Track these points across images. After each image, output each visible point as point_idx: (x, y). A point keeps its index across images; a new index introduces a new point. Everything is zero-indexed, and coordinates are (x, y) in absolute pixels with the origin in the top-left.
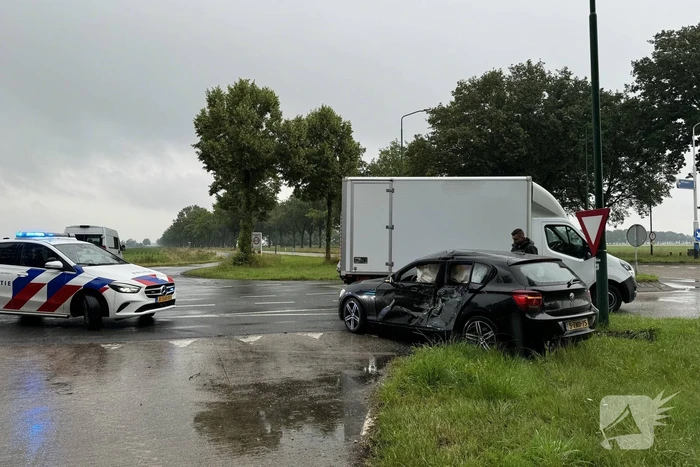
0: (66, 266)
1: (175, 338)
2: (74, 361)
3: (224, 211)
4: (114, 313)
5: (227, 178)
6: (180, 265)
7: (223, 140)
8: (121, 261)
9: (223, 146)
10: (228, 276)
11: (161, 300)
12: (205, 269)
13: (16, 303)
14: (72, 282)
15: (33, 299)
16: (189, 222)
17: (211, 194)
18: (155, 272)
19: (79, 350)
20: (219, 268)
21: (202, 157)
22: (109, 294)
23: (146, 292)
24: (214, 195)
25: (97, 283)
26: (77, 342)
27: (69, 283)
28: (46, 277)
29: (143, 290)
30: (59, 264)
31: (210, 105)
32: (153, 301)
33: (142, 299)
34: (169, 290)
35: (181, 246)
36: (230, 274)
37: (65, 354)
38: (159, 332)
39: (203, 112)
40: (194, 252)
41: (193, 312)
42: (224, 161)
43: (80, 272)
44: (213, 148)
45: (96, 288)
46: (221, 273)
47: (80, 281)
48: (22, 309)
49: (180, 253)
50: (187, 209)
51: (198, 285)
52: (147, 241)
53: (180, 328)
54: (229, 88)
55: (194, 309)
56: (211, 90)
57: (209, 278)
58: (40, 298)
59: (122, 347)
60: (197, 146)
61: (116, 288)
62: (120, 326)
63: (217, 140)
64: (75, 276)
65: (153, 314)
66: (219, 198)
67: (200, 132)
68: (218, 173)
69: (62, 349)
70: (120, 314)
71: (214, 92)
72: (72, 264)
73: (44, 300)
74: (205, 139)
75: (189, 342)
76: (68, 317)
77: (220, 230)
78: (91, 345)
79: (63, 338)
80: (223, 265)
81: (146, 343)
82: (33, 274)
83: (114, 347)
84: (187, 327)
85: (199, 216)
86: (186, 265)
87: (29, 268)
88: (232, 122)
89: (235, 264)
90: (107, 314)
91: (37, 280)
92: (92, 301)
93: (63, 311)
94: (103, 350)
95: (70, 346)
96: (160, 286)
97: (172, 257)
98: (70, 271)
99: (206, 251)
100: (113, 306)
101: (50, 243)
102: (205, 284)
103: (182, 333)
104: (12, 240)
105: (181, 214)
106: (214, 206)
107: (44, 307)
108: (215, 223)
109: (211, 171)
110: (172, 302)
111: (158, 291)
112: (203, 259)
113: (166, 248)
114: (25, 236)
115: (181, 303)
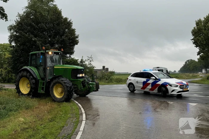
0: (156, 79)
1: (190, 102)
2: (160, 105)
3: (202, 61)
4: (170, 93)
5: (203, 49)
6: (187, 79)
7: (202, 36)
8: (171, 77)
9: (202, 39)
10: (206, 83)
11: (184, 90)
12: (196, 80)
13: (144, 88)
14: (158, 83)
15: (148, 87)
16: (189, 65)
17: (198, 55)
18: (182, 81)
19: (161, 102)
20: (201, 80)
21: (194, 43)
22: (168, 87)
23: (180, 87)
24: (199, 55)
25: (165, 84)
26: (160, 100)
27: (157, 83)
28: (151, 81)
29: (179, 86)
30: (154, 78)
31: (197, 25)
32: (182, 90)
33: (178, 89)
34: (187, 87)
35: (186, 73)
36: (206, 82)
37: (157, 103)
38: (184, 100)
39: (194, 28)
40: (191, 75)
41: (195, 94)
42: (202, 44)
43: (160, 80)
44: (198, 40)
45: (165, 85)
46: (203, 82)
47: (160, 83)
48: (145, 90)
49: (186, 75)
50: (188, 61)
51: (195, 86)
52: (175, 71)
53: (191, 99)
54: (204, 18)
55: (195, 93)
56: (197, 20)
57: (198, 83)
58: (149, 87)
59: (174, 103)
60: (192, 40)
61: (171, 85)
62: (172, 97)
63: (200, 37)
64: (158, 81)
65: (182, 94)
66: (200, 56)
67: (193, 35)
68: (200, 48)
69: (156, 102)
70: (172, 93)
71: (198, 21)
72: (158, 78)
73: (151, 88)
74: (195, 37)
75: (195, 104)
76: (157, 93)
77: (200, 67)
78: (164, 102)
79: (156, 98)
80: (203, 79)
81: (181, 103)
82: (147, 80)
83: (171, 103)
84: (194, 99)
85: (192, 62)
86: (189, 79)
87: (146, 79)
88: (205, 29)
89: (208, 79)
90: (168, 93)
91: (149, 82)
92: (164, 89)
93: (156, 91)
94: (168, 103)
95: (158, 101)
96: (184, 85)
97: (184, 76)
98: (157, 80)
99: (195, 74)
100: (170, 91)
101: (151, 72)
102: (197, 85)
103: (192, 101)
104: (142, 71)
105: (186, 62)
106: (198, 59)
107: (151, 90)
108: (198, 65)
109: (198, 47)
110: (188, 91)
111: (184, 87)
112: (196, 77)
113: (181, 73)
114: (145, 70)
115: (191, 91)
